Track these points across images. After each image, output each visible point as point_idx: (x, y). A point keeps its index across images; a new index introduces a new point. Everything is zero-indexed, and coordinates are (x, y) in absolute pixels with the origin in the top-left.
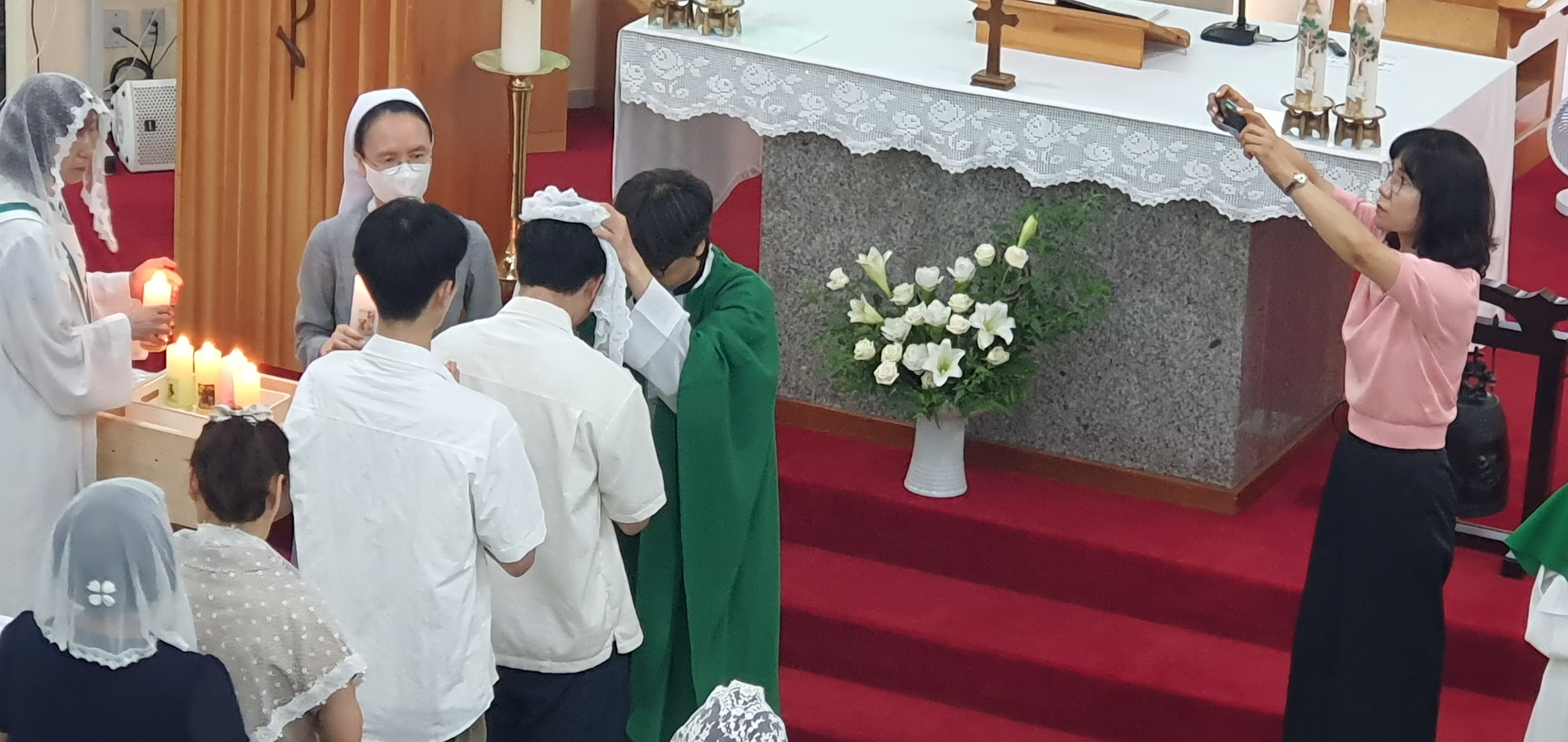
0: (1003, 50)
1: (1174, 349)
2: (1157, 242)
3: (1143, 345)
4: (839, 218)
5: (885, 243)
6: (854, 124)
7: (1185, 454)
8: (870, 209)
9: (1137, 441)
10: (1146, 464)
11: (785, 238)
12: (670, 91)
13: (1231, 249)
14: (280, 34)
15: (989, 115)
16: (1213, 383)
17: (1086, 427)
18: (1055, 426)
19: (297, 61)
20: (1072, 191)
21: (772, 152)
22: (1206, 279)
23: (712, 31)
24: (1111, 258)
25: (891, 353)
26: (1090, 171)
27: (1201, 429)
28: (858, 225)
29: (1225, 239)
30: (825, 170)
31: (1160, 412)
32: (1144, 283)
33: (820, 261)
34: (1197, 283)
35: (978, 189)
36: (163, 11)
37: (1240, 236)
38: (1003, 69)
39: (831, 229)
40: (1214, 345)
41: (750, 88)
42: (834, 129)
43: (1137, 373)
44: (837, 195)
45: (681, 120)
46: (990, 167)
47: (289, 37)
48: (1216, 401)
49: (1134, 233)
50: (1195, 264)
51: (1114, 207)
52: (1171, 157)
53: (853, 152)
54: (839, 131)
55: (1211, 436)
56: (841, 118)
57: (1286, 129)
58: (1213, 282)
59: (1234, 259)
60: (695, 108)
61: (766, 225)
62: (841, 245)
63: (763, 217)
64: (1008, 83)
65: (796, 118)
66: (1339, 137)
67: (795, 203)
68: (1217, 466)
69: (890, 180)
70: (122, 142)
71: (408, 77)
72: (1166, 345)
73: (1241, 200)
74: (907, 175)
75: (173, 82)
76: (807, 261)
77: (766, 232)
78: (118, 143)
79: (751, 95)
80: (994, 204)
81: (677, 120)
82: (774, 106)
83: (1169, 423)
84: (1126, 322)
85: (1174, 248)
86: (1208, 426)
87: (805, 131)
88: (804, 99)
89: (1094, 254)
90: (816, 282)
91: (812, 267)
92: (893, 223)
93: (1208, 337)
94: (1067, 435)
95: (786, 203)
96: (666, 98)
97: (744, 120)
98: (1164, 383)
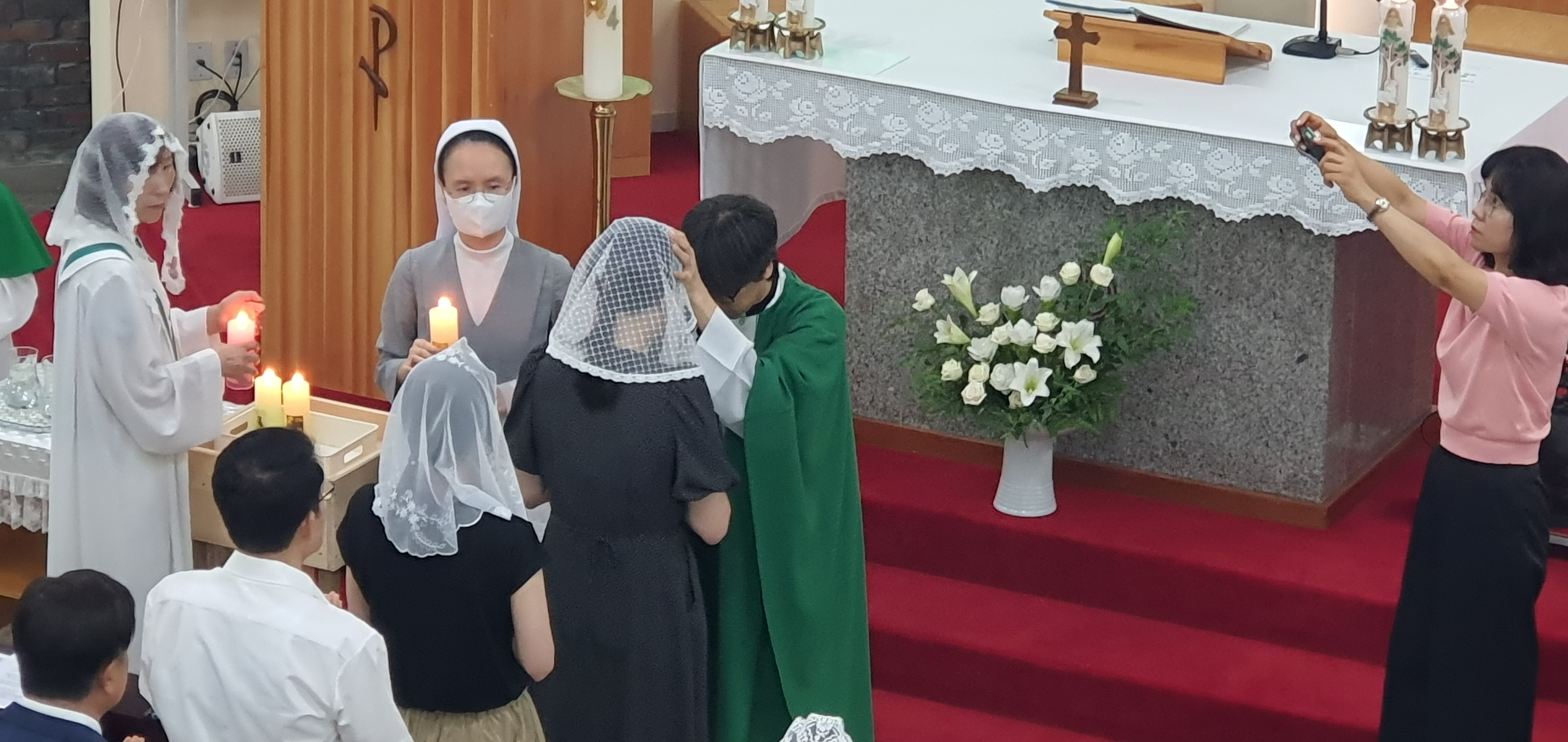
0: (1085, 68)
1: (1260, 364)
2: (1242, 258)
3: (1230, 361)
4: (923, 238)
5: (969, 263)
6: (937, 145)
7: (1274, 469)
8: (955, 230)
9: (1226, 457)
10: (1234, 481)
11: (869, 261)
12: (753, 115)
13: (1317, 263)
14: (362, 65)
15: (1072, 133)
16: (1300, 398)
17: (1174, 444)
18: (1143, 444)
19: (380, 91)
20: (1156, 207)
21: (855, 174)
22: (1291, 294)
23: (794, 54)
24: (1196, 275)
25: (979, 373)
26: (1174, 188)
27: (1290, 445)
28: (943, 246)
29: (1310, 253)
30: (909, 191)
31: (1248, 428)
32: (1230, 299)
33: (905, 281)
34: (1283, 299)
35: (1062, 207)
36: (246, 43)
37: (1325, 250)
38: (1084, 88)
39: (916, 250)
40: (1301, 359)
41: (834, 110)
42: (917, 150)
43: (1225, 389)
44: (921, 216)
45: (766, 144)
46: (1074, 185)
47: (372, 67)
48: (1304, 416)
49: (1219, 249)
50: (1280, 279)
51: (1198, 223)
52: (1254, 172)
53: (936, 172)
54: (923, 151)
55: (1299, 451)
56: (924, 139)
57: (1369, 143)
58: (1298, 297)
59: (1319, 273)
60: (779, 131)
61: (851, 246)
62: (927, 266)
63: (848, 238)
64: (1090, 101)
65: (879, 140)
66: (1423, 149)
67: (881, 225)
68: (1307, 481)
69: (973, 200)
70: (207, 174)
71: (491, 105)
72: (1253, 361)
73: (1324, 214)
74: (991, 194)
75: (257, 114)
76: (893, 282)
77: (851, 254)
78: (204, 175)
79: (834, 117)
80: (1079, 222)
81: (761, 143)
82: (857, 128)
83: (1257, 438)
84: (1212, 339)
85: (1260, 264)
86: (1296, 441)
87: (889, 152)
88: (886, 121)
89: (1179, 270)
90: (902, 303)
91: (899, 288)
92: (978, 243)
93: (1294, 353)
94: (1156, 453)
95: (870, 225)
96: (749, 121)
97: (827, 142)
98: (1251, 399)
